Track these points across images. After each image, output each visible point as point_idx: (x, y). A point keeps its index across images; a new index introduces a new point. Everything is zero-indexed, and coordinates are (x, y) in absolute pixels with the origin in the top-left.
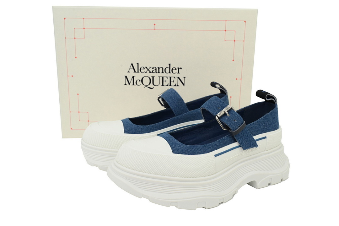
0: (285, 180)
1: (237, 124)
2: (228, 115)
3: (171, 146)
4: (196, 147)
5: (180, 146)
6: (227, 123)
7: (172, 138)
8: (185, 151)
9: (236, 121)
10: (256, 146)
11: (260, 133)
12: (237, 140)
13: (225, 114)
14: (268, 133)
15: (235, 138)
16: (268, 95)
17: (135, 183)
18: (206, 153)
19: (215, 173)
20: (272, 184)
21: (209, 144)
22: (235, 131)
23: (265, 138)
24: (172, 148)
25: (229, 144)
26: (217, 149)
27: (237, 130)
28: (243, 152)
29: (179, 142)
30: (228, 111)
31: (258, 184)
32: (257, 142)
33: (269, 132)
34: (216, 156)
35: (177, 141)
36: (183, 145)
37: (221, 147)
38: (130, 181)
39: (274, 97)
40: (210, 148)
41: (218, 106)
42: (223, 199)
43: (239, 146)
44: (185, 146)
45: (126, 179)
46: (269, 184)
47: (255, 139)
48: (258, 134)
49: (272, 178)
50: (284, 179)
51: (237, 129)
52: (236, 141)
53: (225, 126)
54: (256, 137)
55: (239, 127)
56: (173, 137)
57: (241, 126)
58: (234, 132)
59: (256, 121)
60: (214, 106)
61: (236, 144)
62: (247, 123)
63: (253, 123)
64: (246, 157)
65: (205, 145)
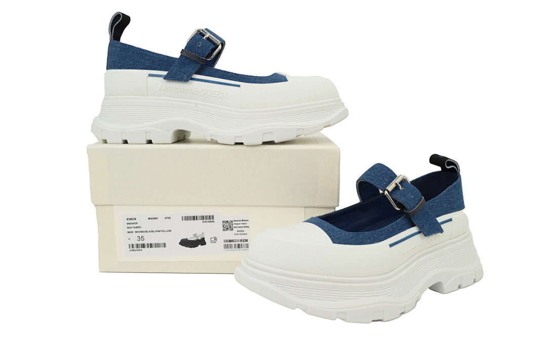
0: (479, 280)
1: (415, 201)
2: (401, 188)
3: (328, 234)
4: (362, 234)
5: (341, 234)
6: (401, 200)
7: (326, 224)
8: (349, 240)
9: (412, 197)
10: (441, 231)
11: (443, 214)
12: (415, 223)
13: (397, 188)
14: (453, 213)
15: (413, 220)
16: (448, 160)
17: (285, 288)
18: (377, 242)
19: (391, 271)
20: (463, 286)
21: (380, 230)
22: (413, 210)
23: (450, 220)
24: (330, 237)
25: (405, 230)
26: (391, 237)
27: (415, 209)
28: (425, 240)
29: (338, 229)
30: (400, 183)
31: (445, 287)
32: (443, 226)
33: (455, 213)
34: (391, 245)
35: (335, 227)
36: (344, 233)
37: (396, 234)
38: (278, 285)
39: (456, 163)
40: (382, 235)
41: (384, 176)
42: (405, 307)
43: (419, 232)
44: (347, 233)
45: (271, 283)
46: (459, 287)
47: (439, 221)
48: (441, 215)
49: (462, 278)
50: (477, 280)
51: (415, 207)
52: (413, 225)
53: (399, 205)
54: (440, 219)
55: (417, 204)
56: (328, 222)
57: (420, 203)
58: (411, 211)
59: (437, 197)
60: (379, 176)
61: (414, 230)
62: (426, 200)
63: (432, 199)
64: (428, 248)
65: (375, 232)
